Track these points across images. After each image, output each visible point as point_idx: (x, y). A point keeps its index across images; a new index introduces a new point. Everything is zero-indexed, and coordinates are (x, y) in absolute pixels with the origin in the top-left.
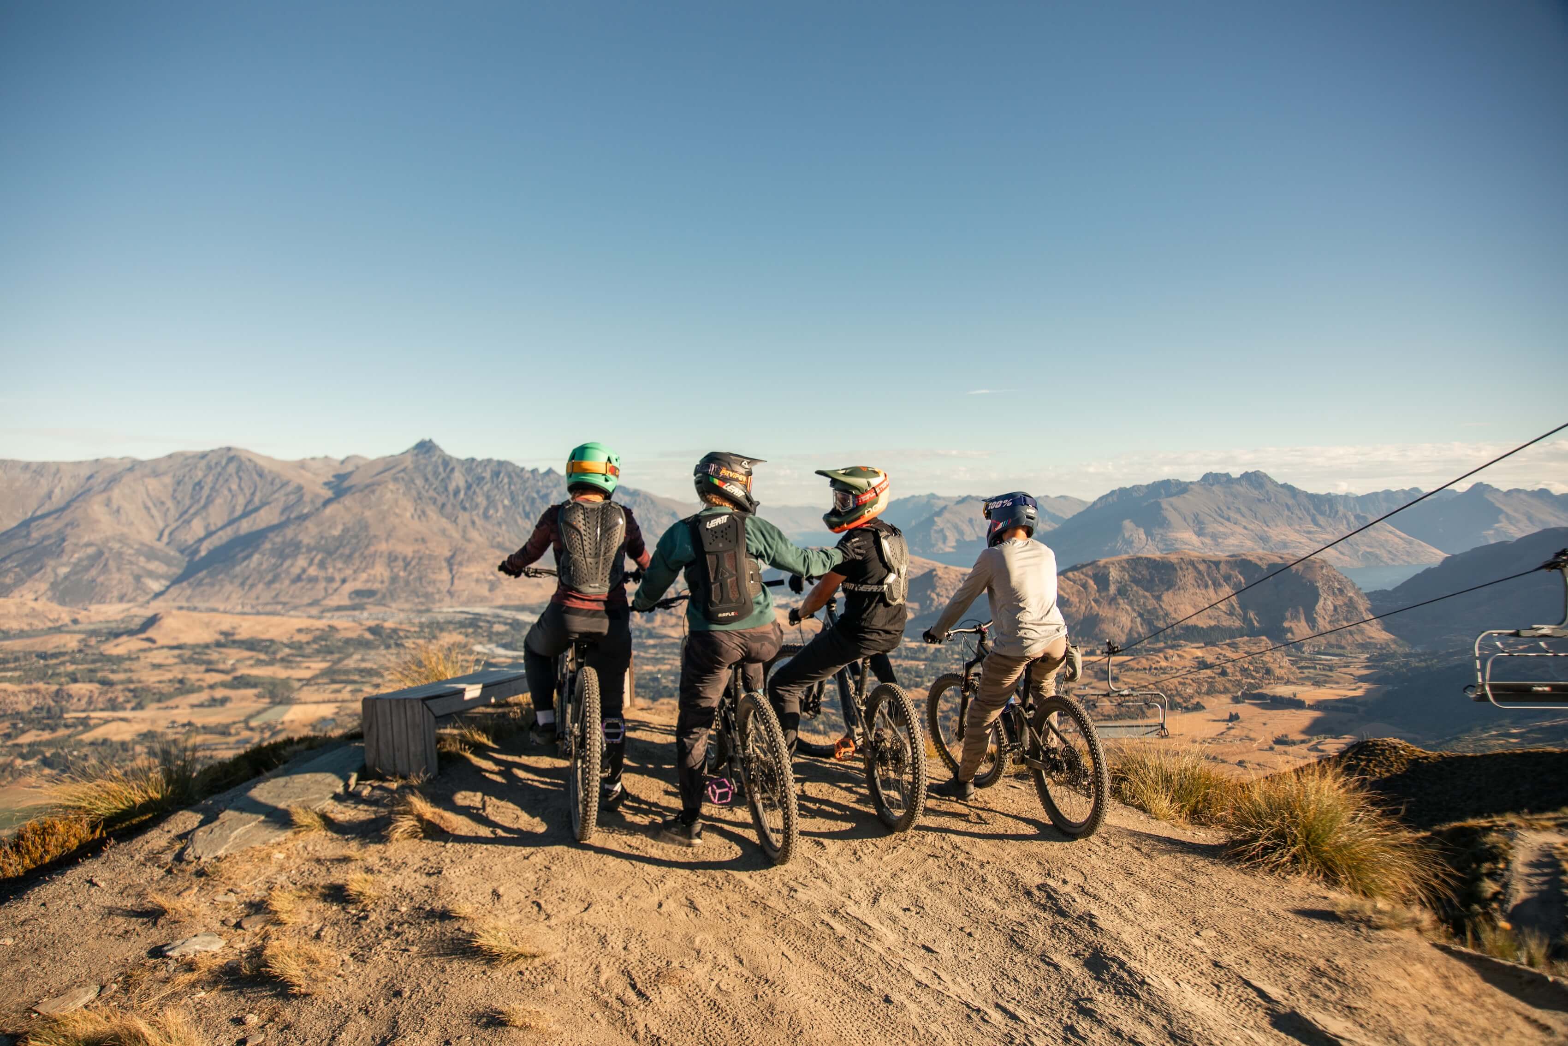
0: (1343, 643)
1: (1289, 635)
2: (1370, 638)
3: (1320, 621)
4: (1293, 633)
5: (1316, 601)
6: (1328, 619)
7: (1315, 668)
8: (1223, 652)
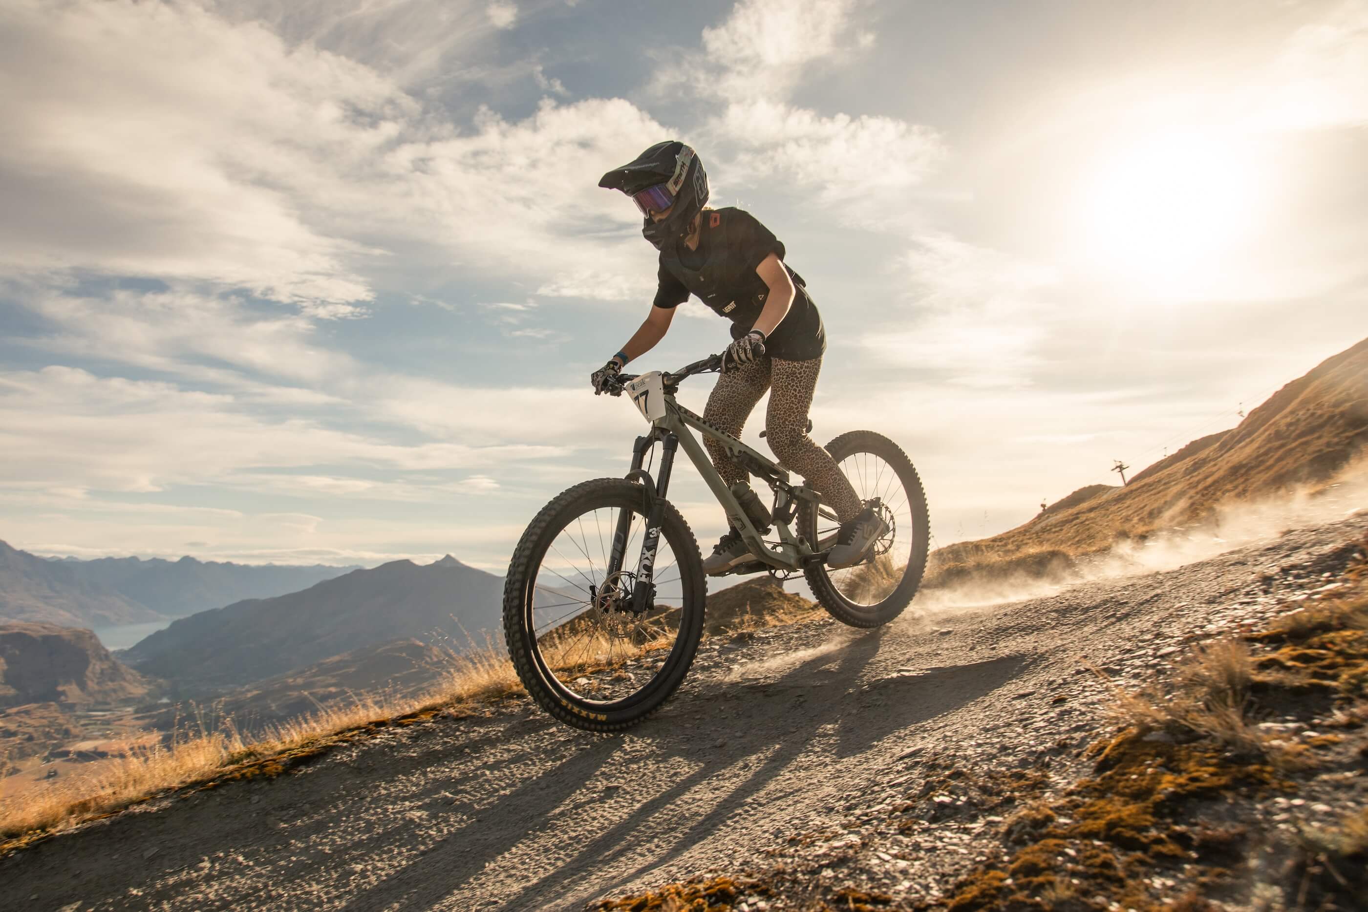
0: (109, 700)
1: (63, 698)
2: (130, 693)
3: (90, 683)
4: (66, 696)
5: (86, 667)
6: (96, 680)
7: (95, 724)
8: (22, 720)
